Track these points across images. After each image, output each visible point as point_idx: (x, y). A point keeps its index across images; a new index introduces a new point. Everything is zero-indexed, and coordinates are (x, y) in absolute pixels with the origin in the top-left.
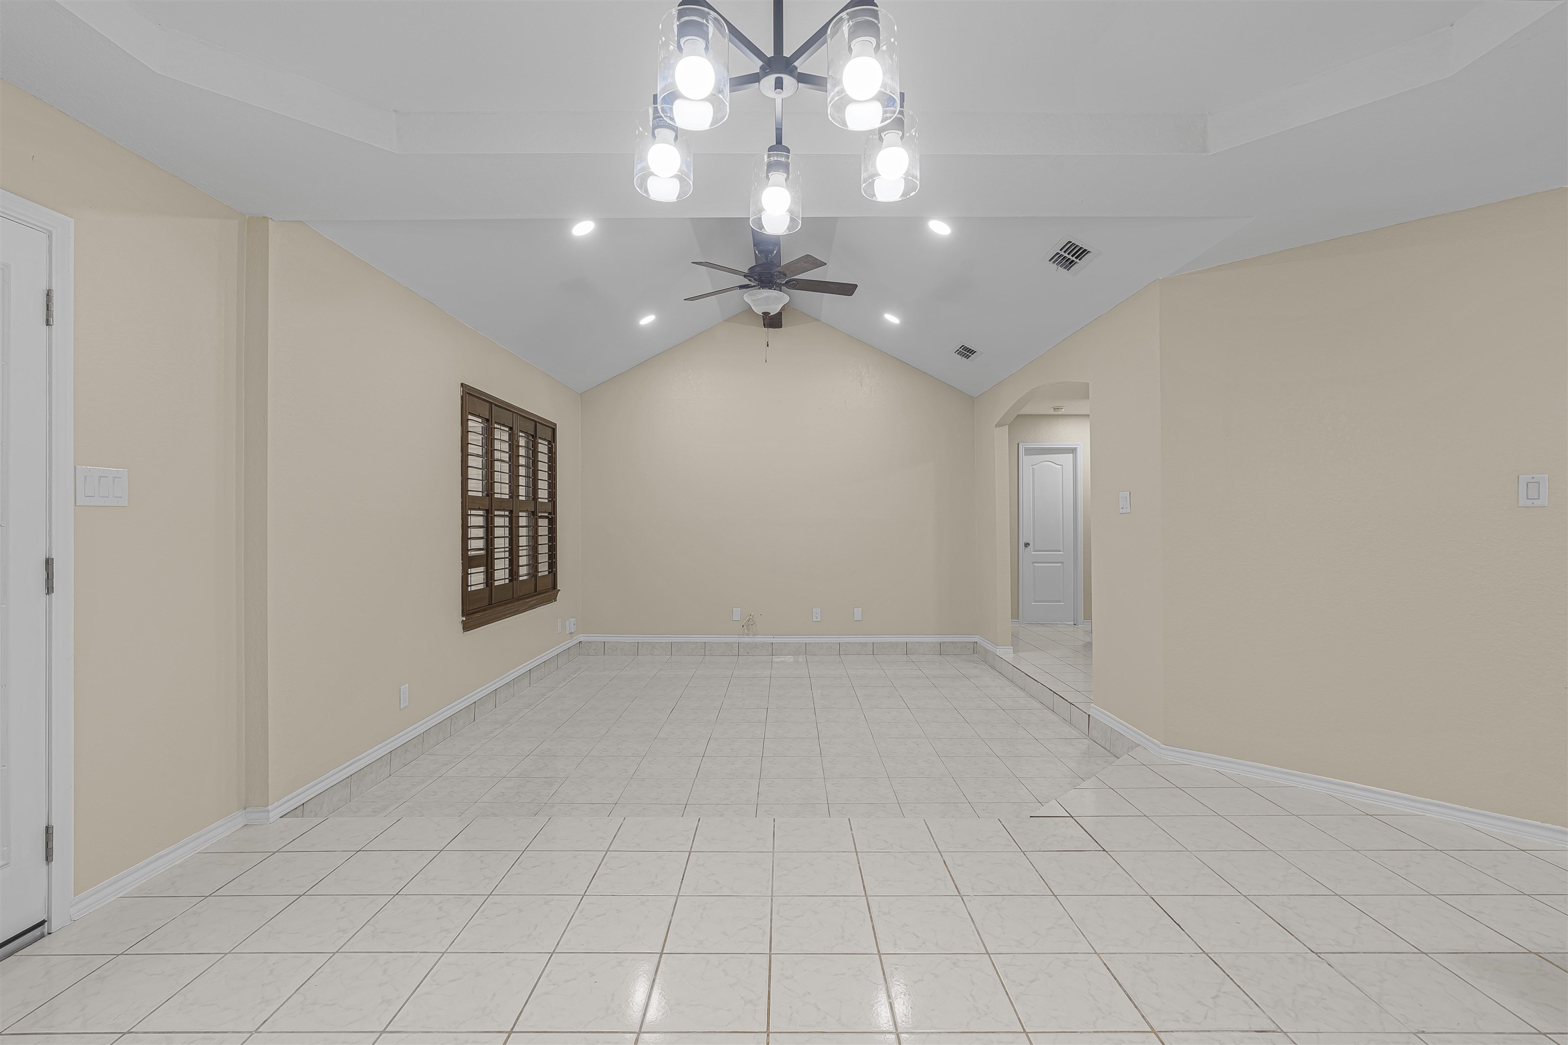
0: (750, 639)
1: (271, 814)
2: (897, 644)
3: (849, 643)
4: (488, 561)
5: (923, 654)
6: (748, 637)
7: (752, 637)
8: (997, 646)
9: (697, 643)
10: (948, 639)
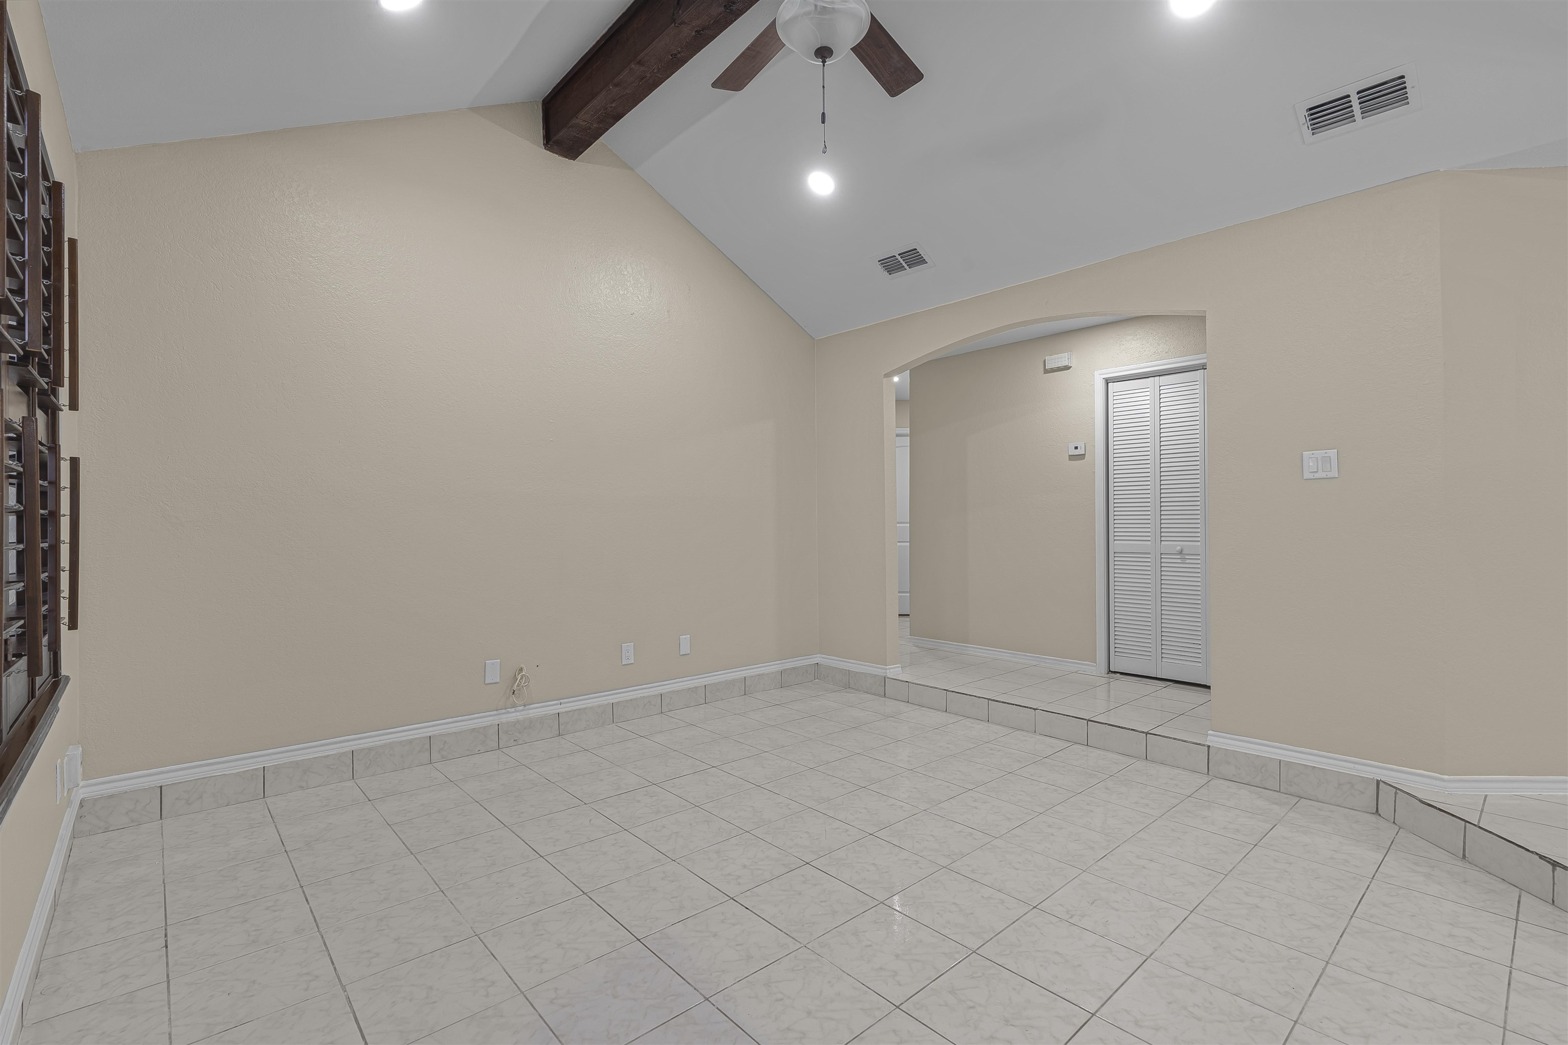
0: (518, 714)
2: (733, 683)
3: (673, 692)
5: (763, 691)
6: (516, 711)
7: (522, 710)
8: (886, 666)
9: (410, 742)
10: (789, 664)
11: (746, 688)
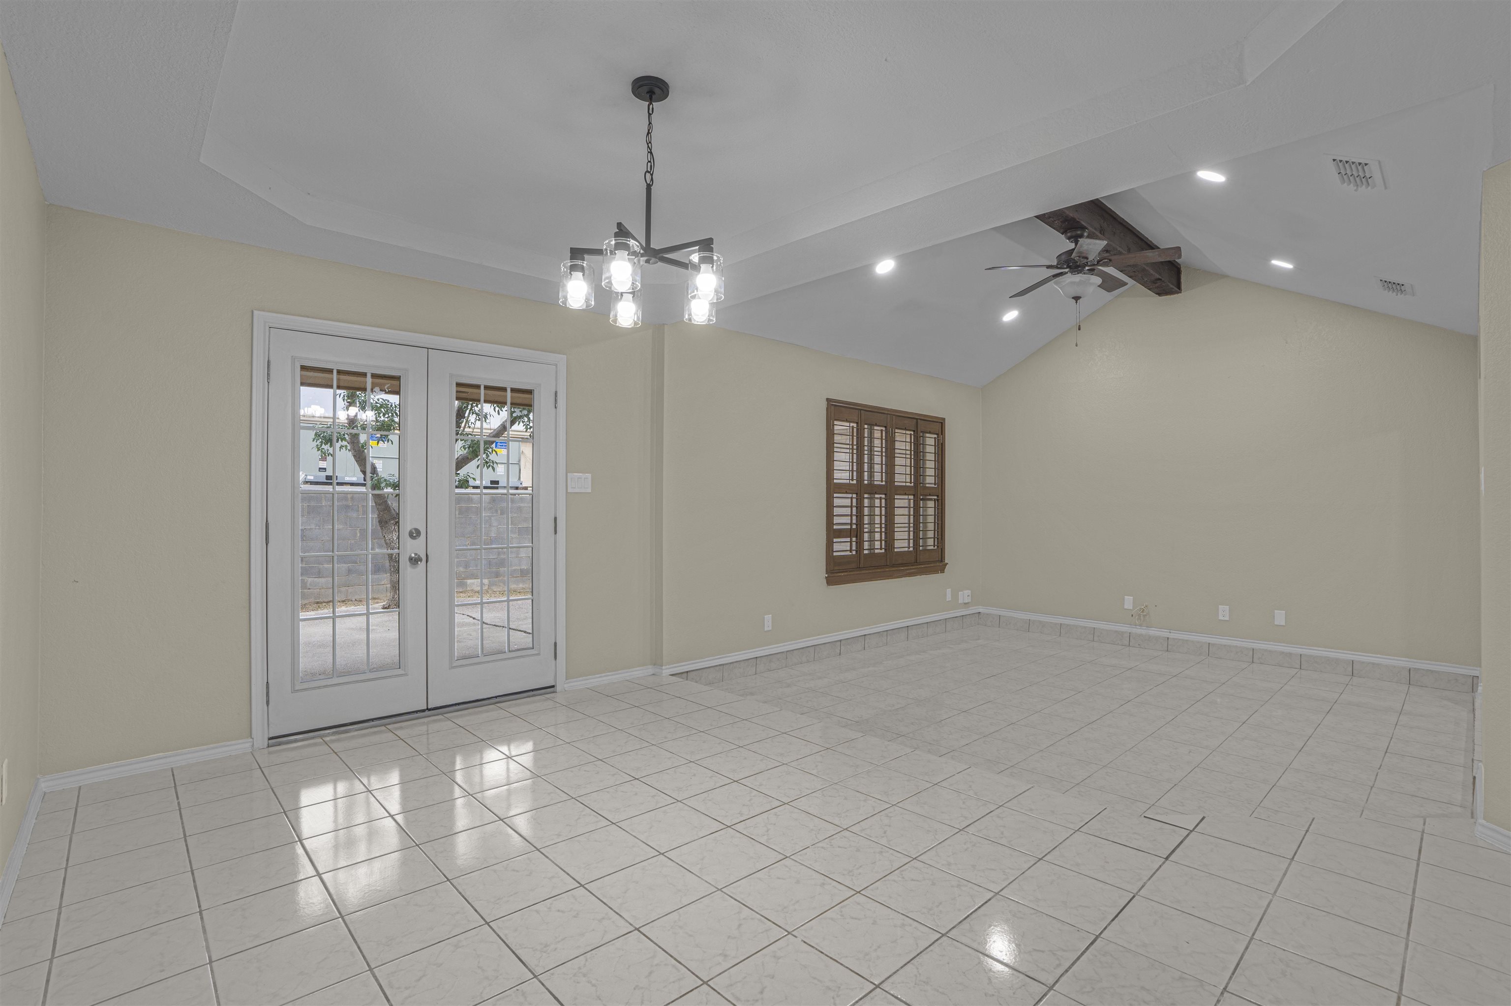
0: (1142, 630)
1: (664, 671)
4: (856, 533)
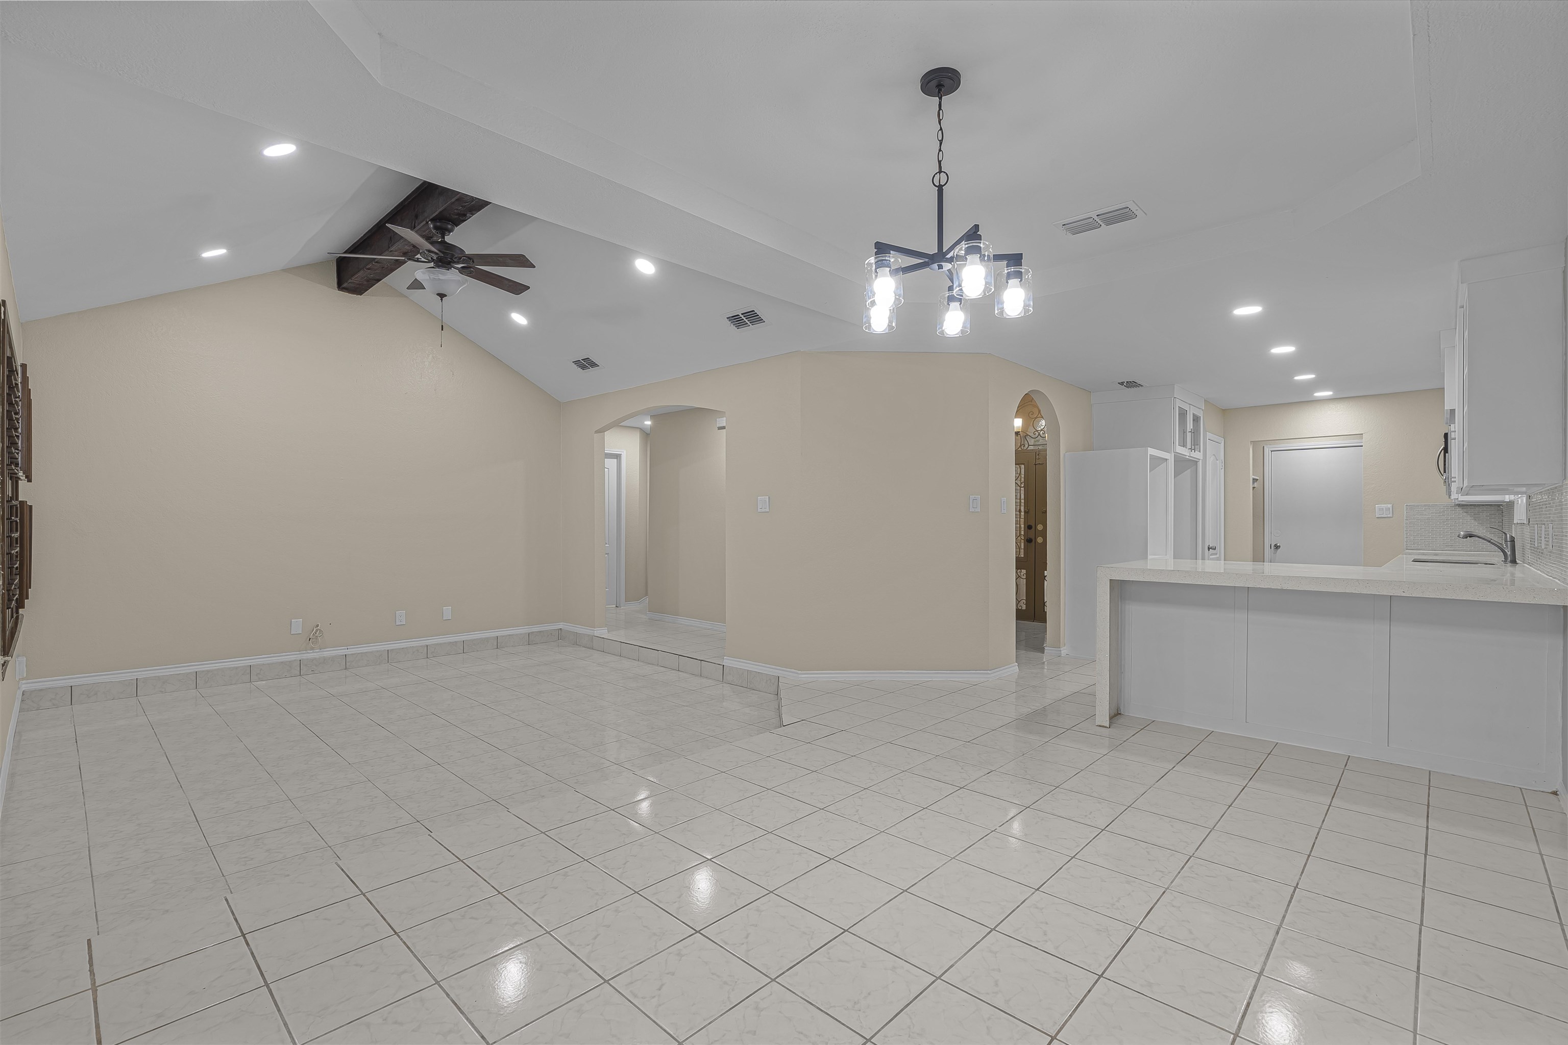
2: (487, 639)
3: (437, 644)
5: (512, 646)
6: (313, 652)
7: (318, 652)
8: (595, 628)
9: (237, 668)
10: (536, 629)
11: (498, 644)
